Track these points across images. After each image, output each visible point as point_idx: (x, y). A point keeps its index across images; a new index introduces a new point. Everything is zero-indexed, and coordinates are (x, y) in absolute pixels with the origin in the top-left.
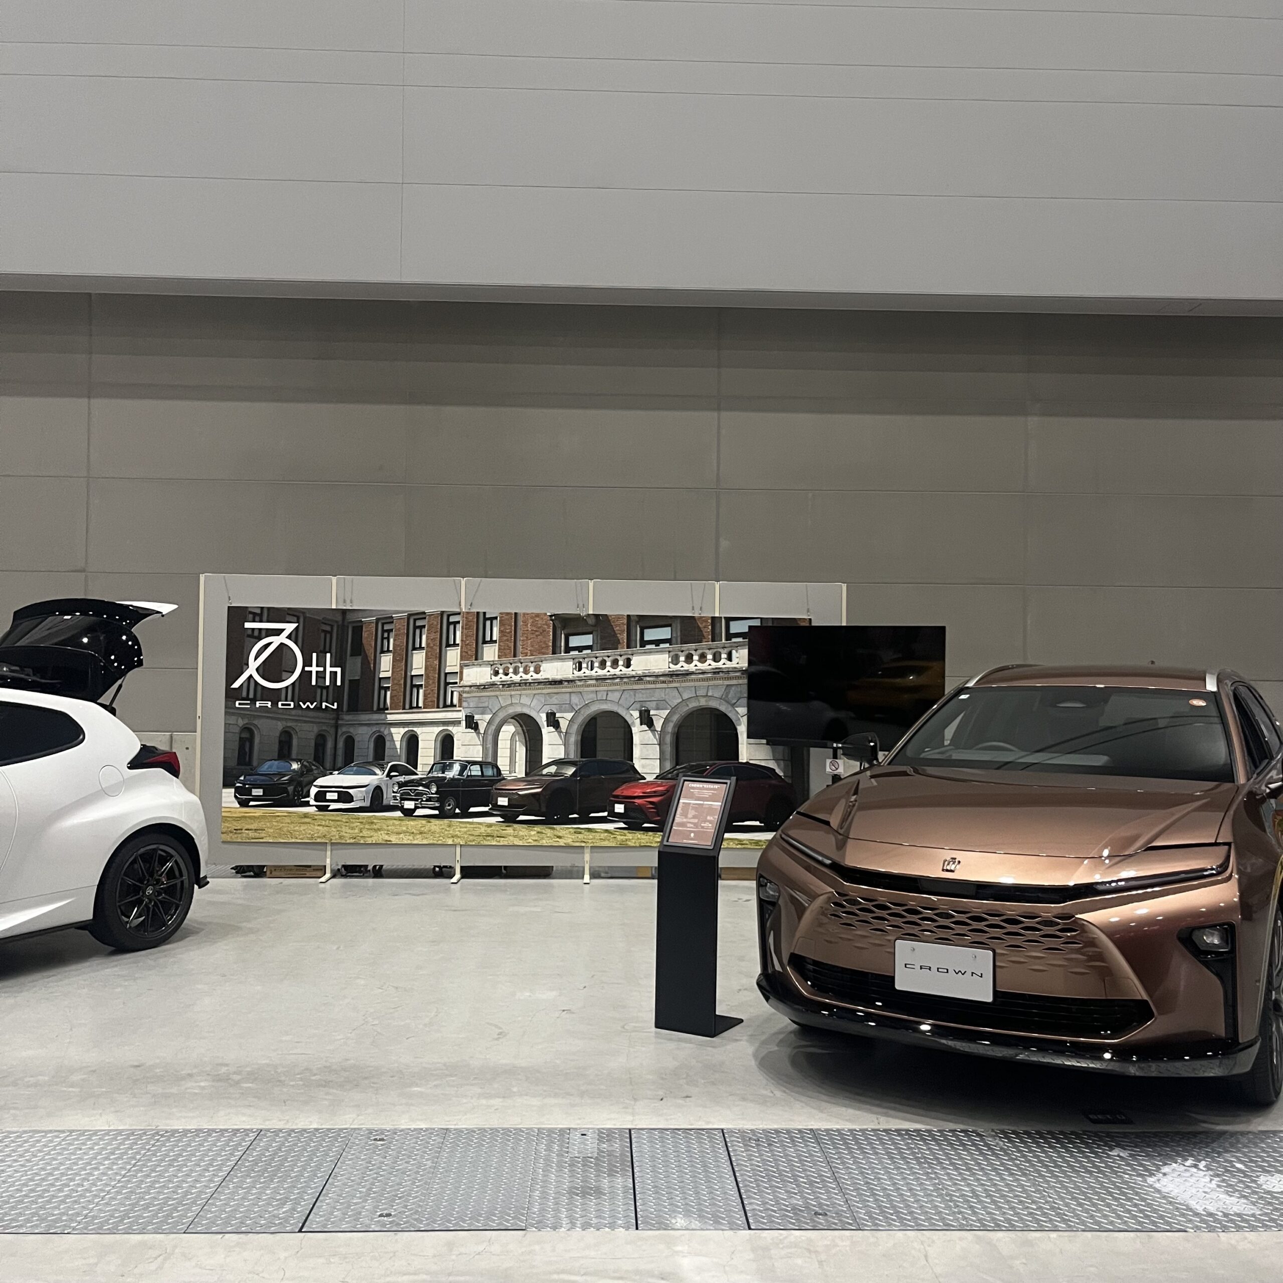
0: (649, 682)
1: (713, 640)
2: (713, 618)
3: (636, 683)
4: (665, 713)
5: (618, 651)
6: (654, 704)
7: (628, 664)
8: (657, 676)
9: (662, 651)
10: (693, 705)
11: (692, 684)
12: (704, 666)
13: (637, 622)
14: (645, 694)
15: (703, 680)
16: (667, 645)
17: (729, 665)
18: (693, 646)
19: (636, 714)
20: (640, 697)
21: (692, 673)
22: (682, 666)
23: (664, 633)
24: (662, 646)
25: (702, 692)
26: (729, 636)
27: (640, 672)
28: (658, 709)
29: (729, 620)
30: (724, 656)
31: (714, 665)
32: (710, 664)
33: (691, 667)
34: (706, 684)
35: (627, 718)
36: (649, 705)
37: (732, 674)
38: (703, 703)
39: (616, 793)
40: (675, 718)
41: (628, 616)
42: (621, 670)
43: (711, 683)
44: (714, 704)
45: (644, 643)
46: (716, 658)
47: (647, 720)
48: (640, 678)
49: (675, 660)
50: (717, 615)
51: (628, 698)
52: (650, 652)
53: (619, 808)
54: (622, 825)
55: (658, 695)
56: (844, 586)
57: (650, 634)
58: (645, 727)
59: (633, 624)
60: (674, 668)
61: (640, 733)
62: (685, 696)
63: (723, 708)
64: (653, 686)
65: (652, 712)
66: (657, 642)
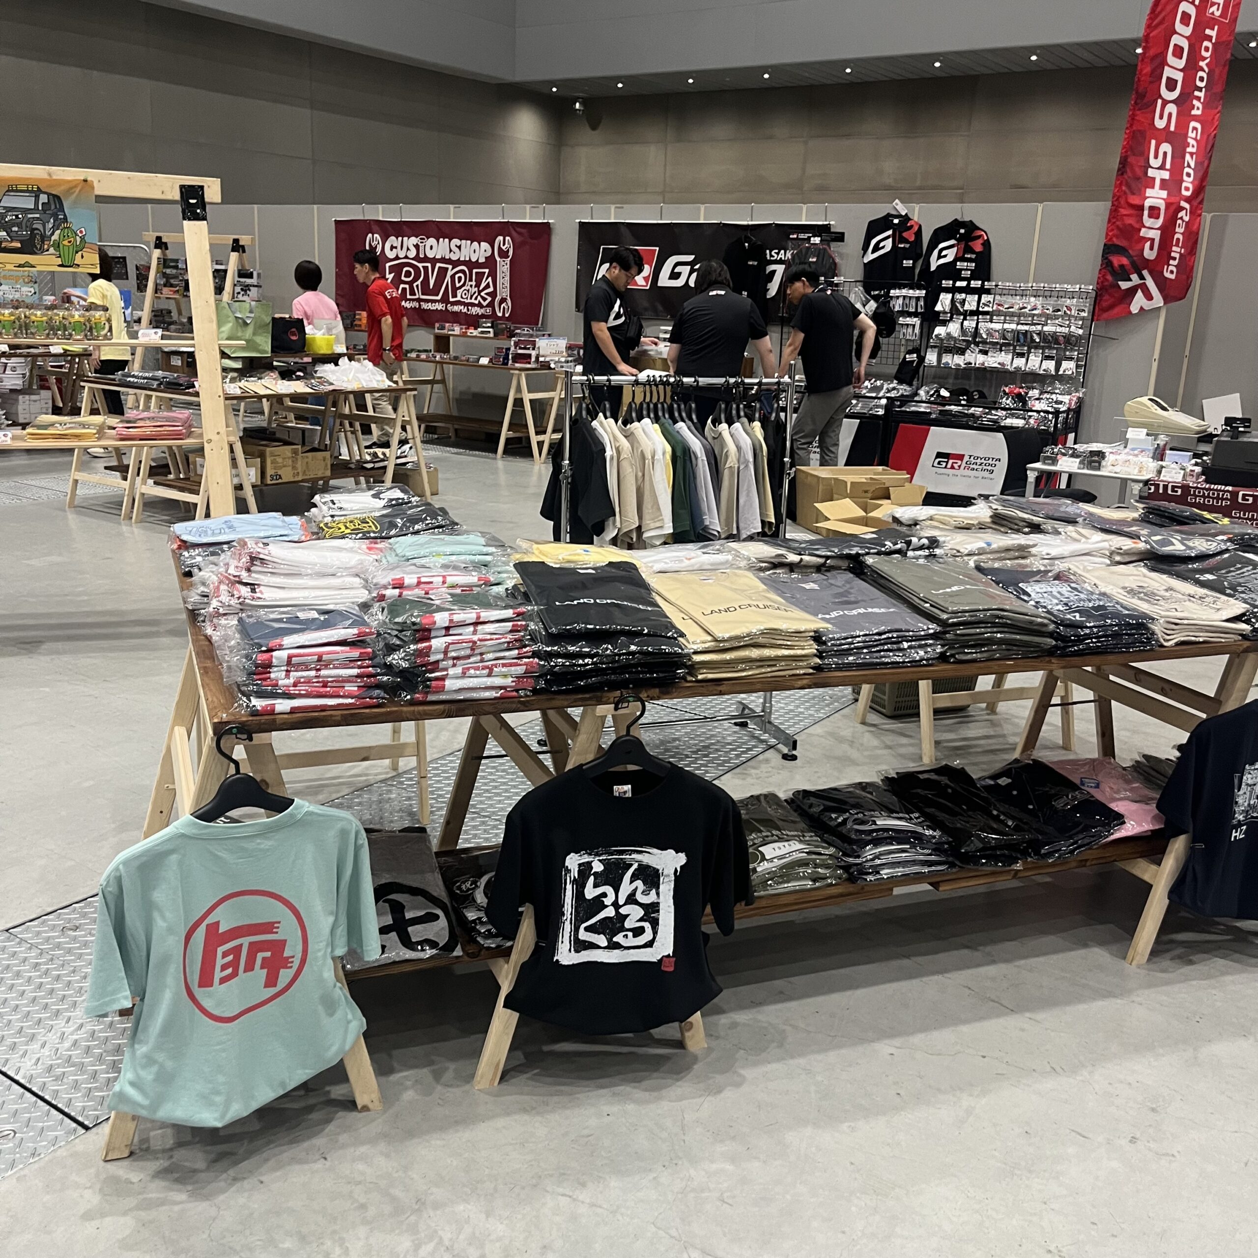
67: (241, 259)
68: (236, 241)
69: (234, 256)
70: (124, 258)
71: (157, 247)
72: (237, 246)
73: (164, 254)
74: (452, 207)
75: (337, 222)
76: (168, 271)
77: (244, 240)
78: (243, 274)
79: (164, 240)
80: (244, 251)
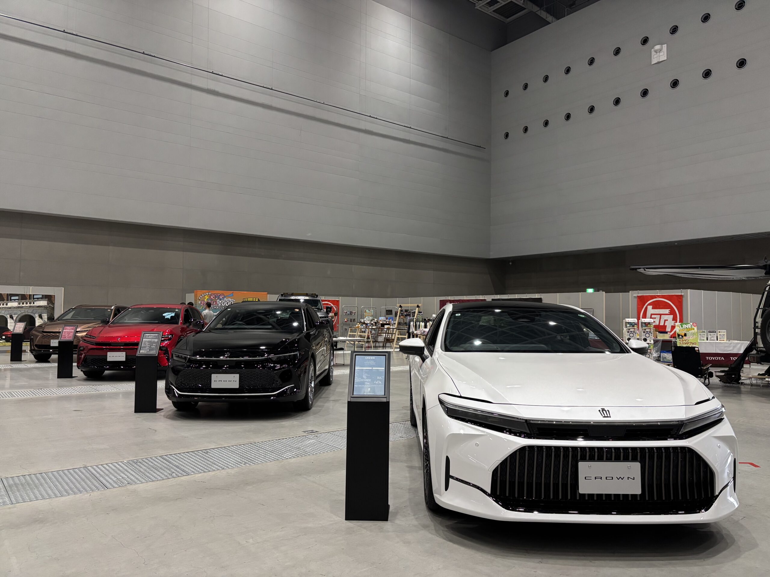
0: (13, 309)
1: (30, 299)
2: (30, 295)
3: (9, 309)
4: (16, 316)
5: (4, 302)
6: (14, 314)
7: (7, 304)
8: (15, 307)
9: (16, 302)
10: (24, 314)
11: (24, 309)
12: (26, 305)
13: (9, 295)
14: (10, 311)
15: (27, 308)
16: (17, 300)
17: (33, 305)
18: (24, 301)
19: (9, 316)
20: (10, 312)
21: (24, 307)
22: (21, 305)
23: (17, 298)
24: (16, 301)
25: (27, 311)
26: (34, 299)
27: (10, 307)
28: (15, 315)
29: (34, 295)
30: (32, 303)
31: (30, 305)
32: (28, 305)
33: (24, 305)
34: (28, 309)
35: (6, 317)
36: (12, 314)
37: (34, 307)
38: (27, 313)
39: (3, 334)
40: (19, 317)
41: (7, 294)
42: (5, 306)
43: (29, 309)
44: (29, 314)
45: (11, 300)
46: (30, 303)
47: (11, 317)
48: (10, 308)
49: (19, 304)
50: (31, 294)
51: (7, 312)
52: (13, 302)
53: (4, 337)
54: (4, 341)
55: (15, 312)
56: (63, 288)
57: (13, 298)
58: (11, 319)
59: (8, 296)
60: (19, 305)
61: (9, 320)
62: (22, 312)
63: (32, 315)
64: (14, 310)
65: (13, 316)
66: (15, 300)
67: (419, 309)
68: (418, 305)
69: (417, 309)
70: (392, 310)
71: (400, 307)
72: (418, 306)
73: (401, 309)
74: (465, 296)
75: (440, 301)
76: (402, 312)
77: (420, 305)
78: (419, 312)
79: (402, 306)
80: (419, 307)
